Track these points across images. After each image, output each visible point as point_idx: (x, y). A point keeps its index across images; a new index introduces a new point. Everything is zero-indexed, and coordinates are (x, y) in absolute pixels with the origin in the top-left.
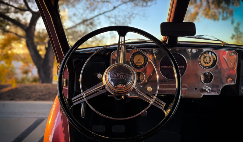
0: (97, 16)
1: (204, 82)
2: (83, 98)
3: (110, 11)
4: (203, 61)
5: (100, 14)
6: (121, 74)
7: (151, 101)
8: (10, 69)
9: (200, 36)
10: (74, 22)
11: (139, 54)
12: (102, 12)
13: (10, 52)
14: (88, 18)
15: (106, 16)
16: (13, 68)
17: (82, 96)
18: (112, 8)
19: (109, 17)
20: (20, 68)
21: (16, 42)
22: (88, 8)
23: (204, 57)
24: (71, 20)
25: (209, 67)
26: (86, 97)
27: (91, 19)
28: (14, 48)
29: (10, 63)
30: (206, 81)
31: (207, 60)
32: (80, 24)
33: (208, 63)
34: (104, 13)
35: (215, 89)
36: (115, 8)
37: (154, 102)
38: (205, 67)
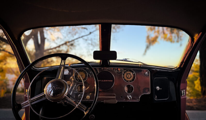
0: (77, 39)
1: (128, 92)
2: (28, 104)
3: (87, 35)
4: (126, 77)
5: (79, 38)
6: (56, 87)
7: (76, 106)
8: (4, 81)
9: (125, 59)
10: (56, 44)
11: (81, 71)
12: (81, 36)
13: (4, 67)
14: (70, 40)
15: (84, 39)
16: (7, 80)
17: (28, 102)
18: (89, 33)
19: (86, 40)
20: (12, 80)
21: (10, 58)
22: (70, 33)
23: (127, 74)
24: (55, 42)
25: (130, 81)
26: (31, 103)
27: (71, 41)
28: (8, 63)
29: (4, 76)
30: (129, 92)
31: (129, 76)
32: (62, 45)
33: (129, 78)
34: (82, 37)
35: (135, 98)
36: (90, 33)
37: (78, 106)
38: (127, 81)
